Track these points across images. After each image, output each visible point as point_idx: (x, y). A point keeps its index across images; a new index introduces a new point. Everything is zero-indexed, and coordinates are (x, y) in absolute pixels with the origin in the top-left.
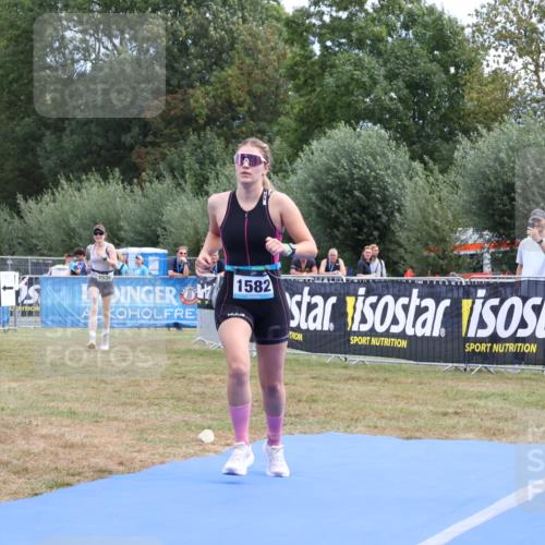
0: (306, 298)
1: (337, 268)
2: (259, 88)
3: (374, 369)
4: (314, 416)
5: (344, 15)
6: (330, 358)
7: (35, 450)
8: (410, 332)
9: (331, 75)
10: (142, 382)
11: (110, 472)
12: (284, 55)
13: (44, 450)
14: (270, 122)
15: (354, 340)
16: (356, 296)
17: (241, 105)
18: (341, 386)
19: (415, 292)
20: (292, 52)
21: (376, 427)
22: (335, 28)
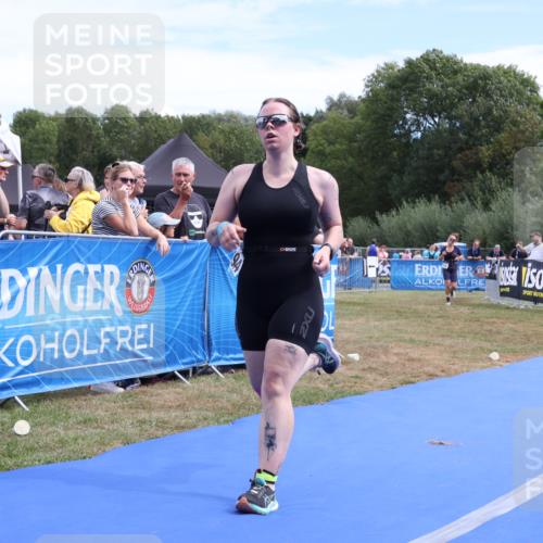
7: (391, 362)
10: (453, 323)
11: (437, 376)
13: (397, 362)
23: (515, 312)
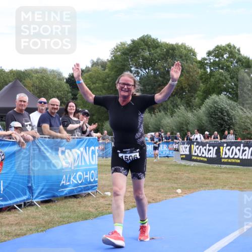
0: (208, 148)
1: (217, 138)
2: (191, 83)
3: (230, 169)
4: (212, 184)
5: (217, 60)
6: (216, 166)
8: (241, 157)
9: (213, 78)
10: (158, 174)
11: (150, 202)
12: (198, 73)
13: (130, 196)
14: (194, 93)
15: (223, 160)
16: (223, 146)
17: (186, 88)
18: (220, 175)
19: (242, 145)
20: (200, 71)
21: (231, 188)
22: (214, 64)
23: (189, 168)
